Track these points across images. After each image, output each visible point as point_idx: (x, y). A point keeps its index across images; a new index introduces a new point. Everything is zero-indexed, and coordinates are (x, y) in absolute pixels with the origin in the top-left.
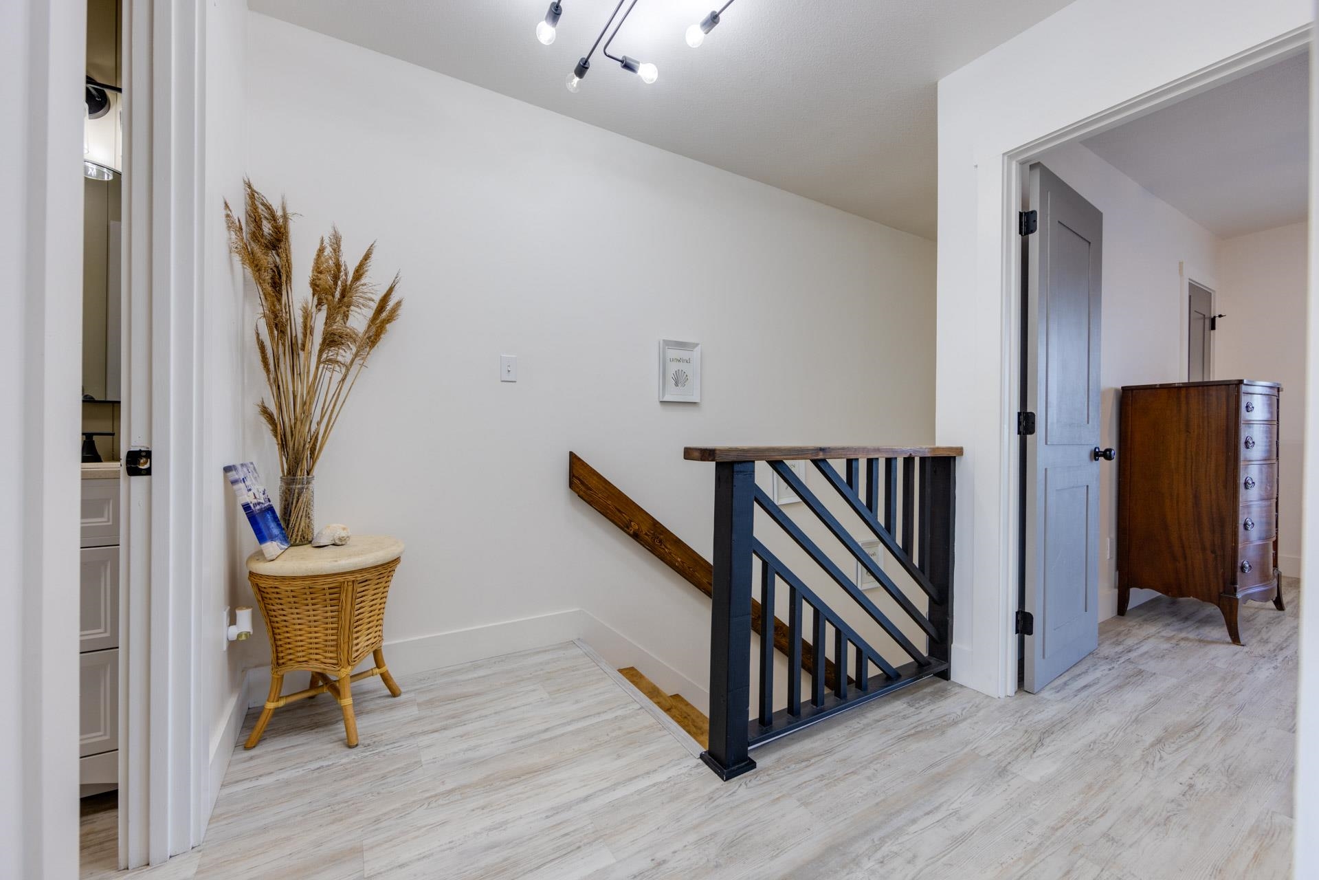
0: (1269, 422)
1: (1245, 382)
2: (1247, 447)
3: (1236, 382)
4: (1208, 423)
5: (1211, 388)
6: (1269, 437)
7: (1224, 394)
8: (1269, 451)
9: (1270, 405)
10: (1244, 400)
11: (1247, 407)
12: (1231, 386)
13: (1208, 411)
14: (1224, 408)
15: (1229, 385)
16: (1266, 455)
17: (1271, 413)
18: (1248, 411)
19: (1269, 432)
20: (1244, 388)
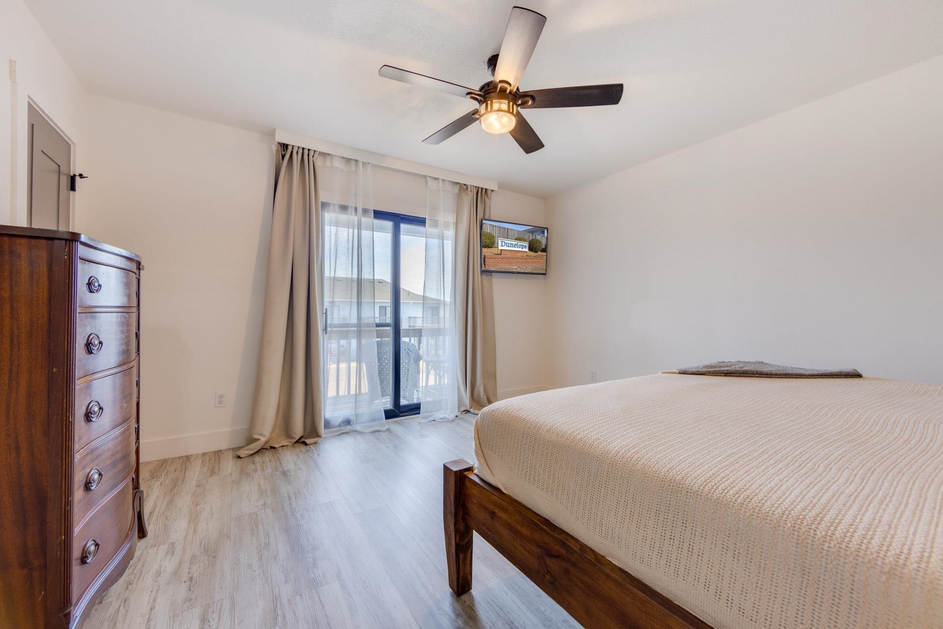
0: (125, 309)
1: (83, 238)
2: (90, 352)
3: (65, 236)
4: (12, 308)
5: (18, 240)
6: (126, 333)
7: (43, 255)
8: (126, 352)
9: (127, 285)
10: (83, 273)
11: (89, 284)
12: (57, 242)
13: (11, 286)
14: (44, 282)
15: (52, 239)
16: (121, 359)
17: (129, 296)
18: (91, 292)
19: (126, 324)
20: (82, 251)
